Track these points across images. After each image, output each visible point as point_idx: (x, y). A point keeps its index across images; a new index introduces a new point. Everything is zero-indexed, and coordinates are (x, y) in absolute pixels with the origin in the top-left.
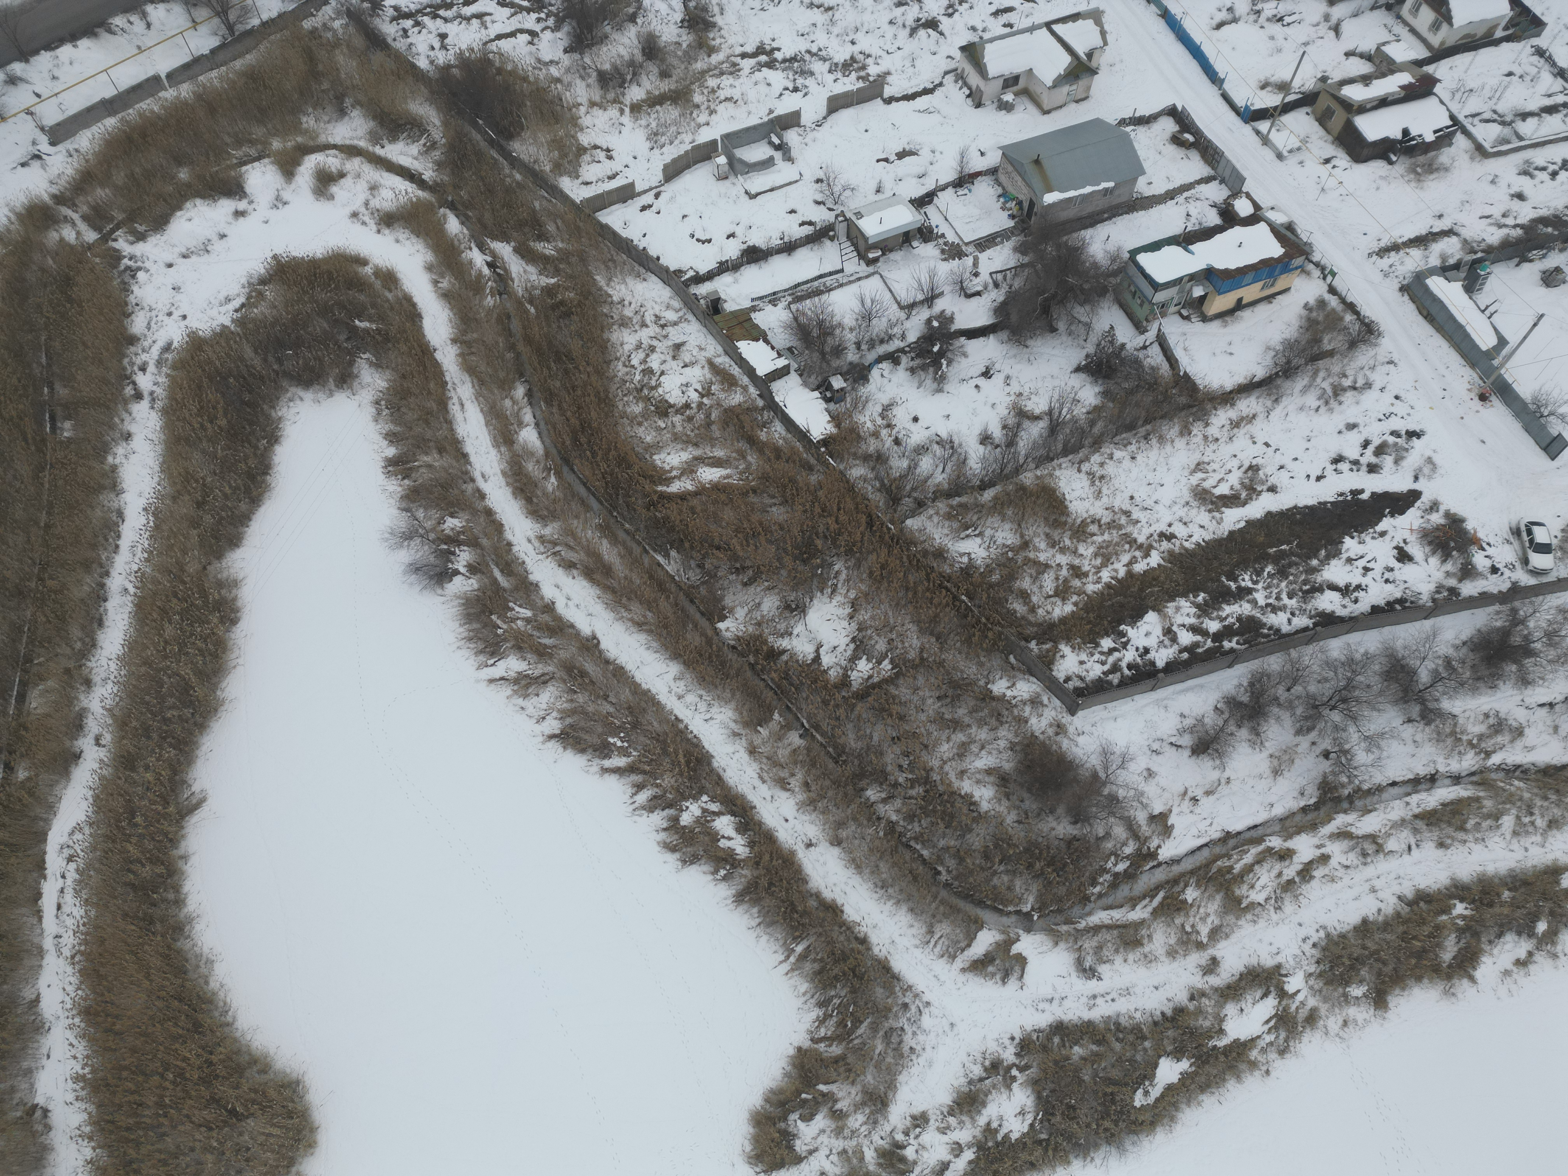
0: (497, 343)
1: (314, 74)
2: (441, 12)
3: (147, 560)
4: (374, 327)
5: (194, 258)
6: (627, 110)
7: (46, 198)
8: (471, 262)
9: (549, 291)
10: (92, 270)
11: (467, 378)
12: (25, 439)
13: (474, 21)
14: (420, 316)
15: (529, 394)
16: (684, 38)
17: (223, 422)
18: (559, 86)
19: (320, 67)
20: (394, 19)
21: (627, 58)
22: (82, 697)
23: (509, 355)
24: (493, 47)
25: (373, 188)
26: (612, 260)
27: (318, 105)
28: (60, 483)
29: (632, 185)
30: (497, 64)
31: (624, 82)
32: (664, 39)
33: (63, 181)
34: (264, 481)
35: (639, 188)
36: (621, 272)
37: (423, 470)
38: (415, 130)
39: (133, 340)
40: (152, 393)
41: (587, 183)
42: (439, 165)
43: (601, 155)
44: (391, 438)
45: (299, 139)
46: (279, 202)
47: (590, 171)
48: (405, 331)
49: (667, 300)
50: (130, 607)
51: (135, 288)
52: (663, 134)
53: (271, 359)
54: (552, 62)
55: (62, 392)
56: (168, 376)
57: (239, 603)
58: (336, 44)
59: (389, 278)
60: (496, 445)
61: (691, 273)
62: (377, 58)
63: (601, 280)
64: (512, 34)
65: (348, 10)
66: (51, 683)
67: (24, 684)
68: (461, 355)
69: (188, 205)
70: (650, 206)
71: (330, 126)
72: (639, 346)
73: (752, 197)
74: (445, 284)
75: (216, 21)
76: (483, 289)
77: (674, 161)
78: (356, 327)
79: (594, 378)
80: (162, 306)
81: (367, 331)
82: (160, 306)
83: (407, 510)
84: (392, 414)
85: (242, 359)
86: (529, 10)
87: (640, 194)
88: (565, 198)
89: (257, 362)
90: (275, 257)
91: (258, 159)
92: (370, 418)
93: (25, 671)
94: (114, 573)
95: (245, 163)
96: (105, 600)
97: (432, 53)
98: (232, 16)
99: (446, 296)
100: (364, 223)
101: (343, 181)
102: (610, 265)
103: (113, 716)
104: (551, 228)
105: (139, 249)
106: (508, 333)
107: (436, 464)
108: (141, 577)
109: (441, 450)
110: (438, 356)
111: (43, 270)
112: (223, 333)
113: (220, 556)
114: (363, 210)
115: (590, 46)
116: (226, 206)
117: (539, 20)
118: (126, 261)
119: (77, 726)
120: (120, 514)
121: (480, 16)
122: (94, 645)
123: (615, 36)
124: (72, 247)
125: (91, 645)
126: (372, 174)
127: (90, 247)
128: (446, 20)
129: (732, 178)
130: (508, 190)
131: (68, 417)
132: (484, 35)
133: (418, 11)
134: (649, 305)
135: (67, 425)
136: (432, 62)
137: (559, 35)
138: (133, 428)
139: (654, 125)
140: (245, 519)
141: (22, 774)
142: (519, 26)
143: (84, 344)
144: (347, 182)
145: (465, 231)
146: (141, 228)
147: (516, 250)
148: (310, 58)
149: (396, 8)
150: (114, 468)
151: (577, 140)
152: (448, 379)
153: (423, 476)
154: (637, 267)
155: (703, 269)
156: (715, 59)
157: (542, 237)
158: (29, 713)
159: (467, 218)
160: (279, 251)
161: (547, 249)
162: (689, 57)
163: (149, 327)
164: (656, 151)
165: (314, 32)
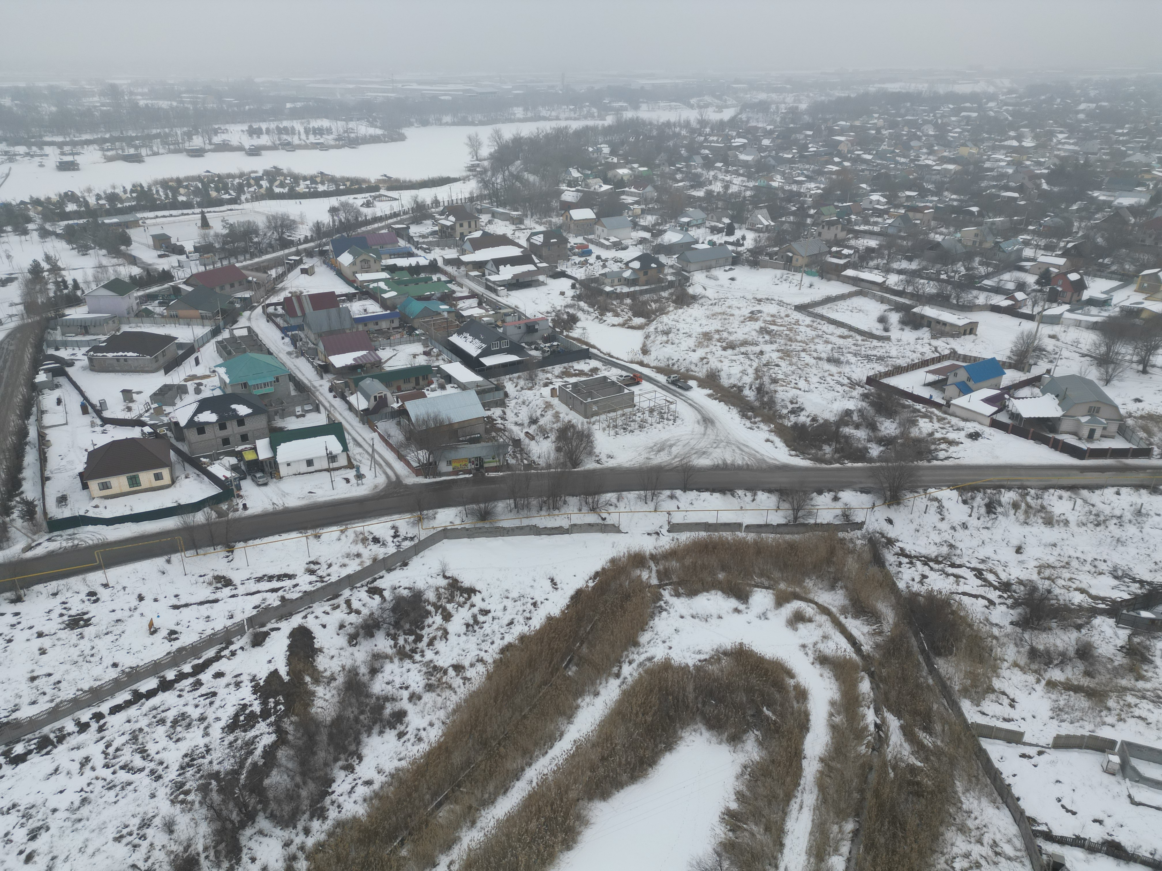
0: (852, 781)
1: (829, 561)
2: (931, 564)
3: (554, 772)
4: (774, 718)
5: (697, 620)
6: (1043, 682)
7: (648, 553)
8: (864, 716)
9: (912, 769)
10: (643, 598)
11: (816, 791)
12: (550, 663)
13: (952, 578)
14: (808, 730)
15: (856, 833)
16: (1119, 658)
17: (649, 719)
18: (994, 642)
19: (835, 559)
20: (897, 554)
21: (1061, 649)
22: (464, 829)
23: (856, 795)
24: (957, 597)
25: (825, 637)
26: (977, 777)
27: (821, 577)
28: (548, 697)
29: (1022, 734)
30: (954, 608)
31: (1051, 662)
32: (1100, 651)
33: (660, 550)
34: (646, 770)
35: (1026, 739)
36: (980, 791)
37: (746, 834)
38: (874, 619)
39: (636, 644)
40: (625, 678)
41: (984, 714)
42: (877, 646)
43: (1006, 701)
44: (740, 796)
45: (797, 590)
46: (764, 616)
47: (989, 706)
48: (792, 733)
49: (1011, 835)
50: (525, 794)
51: (657, 619)
52: (1067, 713)
53: (700, 699)
54: (997, 625)
55: (585, 650)
56: (640, 674)
57: (580, 838)
58: (853, 552)
59: (802, 694)
60: (809, 853)
61: (1043, 828)
62: (874, 570)
63: (959, 786)
64: (976, 596)
65: (871, 538)
66: (458, 808)
67: (447, 797)
68: (821, 773)
69: (713, 592)
70: (1030, 757)
71: (820, 591)
72: (967, 855)
73: (1133, 802)
74: (837, 719)
75: (791, 512)
76: (863, 738)
77: (1068, 737)
78: (762, 712)
79: (914, 855)
80: (663, 635)
81: (768, 718)
82: (662, 635)
83: (719, 855)
84: (750, 781)
85: (684, 689)
86: (995, 588)
87: (1025, 744)
88: (960, 714)
89: (691, 696)
90: (741, 644)
91: (767, 588)
92: (734, 774)
93: (453, 791)
94: (534, 767)
95: (758, 587)
96: (518, 780)
97: (911, 583)
98: (800, 514)
99: (834, 728)
100: (807, 654)
101: (809, 624)
102: (973, 782)
103: (469, 855)
104: (938, 727)
105: (673, 600)
106: (864, 779)
107: (758, 836)
108: (544, 781)
109: (767, 829)
110: (805, 763)
111: (621, 585)
112: (684, 669)
113: (591, 799)
114: (811, 646)
115: (1033, 629)
116: (733, 603)
117: (1000, 597)
118: (662, 603)
119: (448, 846)
120: (562, 735)
121: (957, 577)
122: (493, 803)
123: (1060, 633)
124: (642, 582)
125: (491, 801)
126: (829, 628)
127: (650, 586)
128: (932, 569)
129: (1119, 778)
130: (918, 686)
131: (577, 665)
132: (954, 588)
133: (915, 557)
134: (992, 829)
135: (574, 668)
136: (908, 587)
137: (1012, 612)
138: (602, 691)
139: (1062, 703)
140: (619, 785)
141: (404, 853)
142: (983, 594)
143: (612, 632)
144: (811, 626)
145: (872, 694)
146: (681, 590)
147: (902, 727)
148: (832, 552)
149: (902, 549)
150: (578, 707)
151: (991, 681)
152: (802, 782)
153: (744, 838)
154: (996, 794)
155: (1058, 832)
156: (1140, 684)
157: (928, 729)
158: (435, 817)
159: (878, 687)
160: (745, 642)
161: (927, 740)
162: (1117, 672)
163: (649, 643)
164: (1055, 722)
165: (842, 540)
